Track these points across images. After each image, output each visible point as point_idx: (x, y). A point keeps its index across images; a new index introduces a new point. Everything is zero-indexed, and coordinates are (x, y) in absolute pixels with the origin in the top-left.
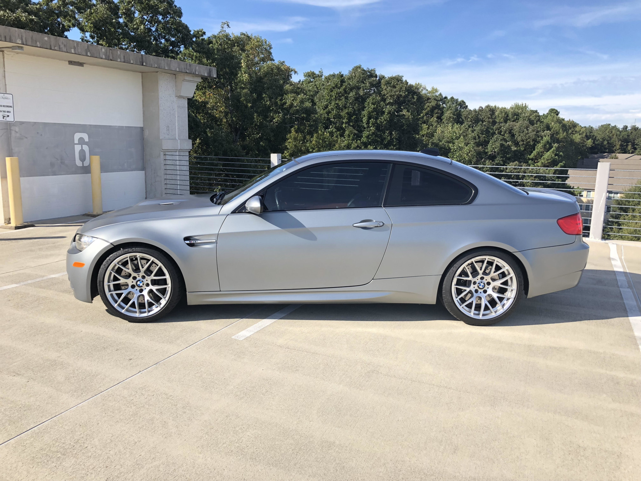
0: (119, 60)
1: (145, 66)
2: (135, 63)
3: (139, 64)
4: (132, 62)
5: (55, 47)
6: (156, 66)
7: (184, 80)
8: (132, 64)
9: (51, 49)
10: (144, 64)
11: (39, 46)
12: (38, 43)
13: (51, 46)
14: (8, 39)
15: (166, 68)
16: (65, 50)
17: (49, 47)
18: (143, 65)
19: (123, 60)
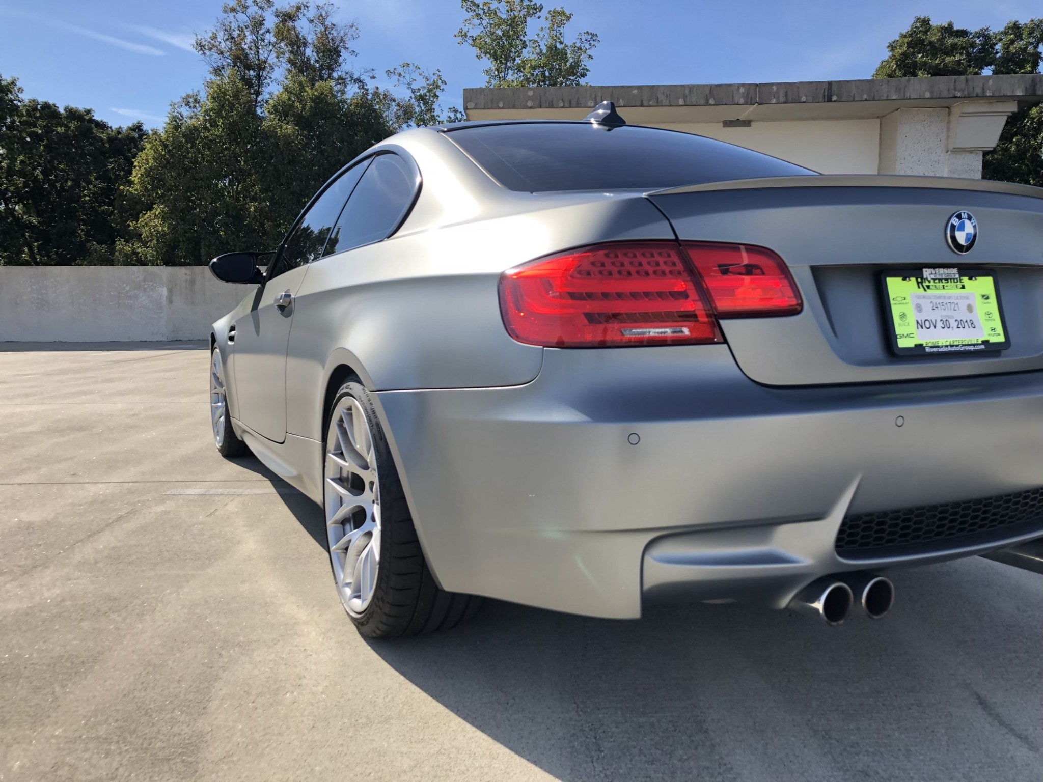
0: (774, 101)
1: (835, 101)
2: (810, 99)
3: (821, 100)
4: (803, 99)
5: (649, 101)
6: (865, 96)
7: (964, 115)
8: (804, 102)
9: (642, 105)
10: (834, 98)
11: (622, 104)
12: (621, 100)
13: (642, 101)
14: (574, 103)
15: (894, 97)
16: (667, 103)
17: (638, 103)
18: (830, 100)
19: (782, 99)
